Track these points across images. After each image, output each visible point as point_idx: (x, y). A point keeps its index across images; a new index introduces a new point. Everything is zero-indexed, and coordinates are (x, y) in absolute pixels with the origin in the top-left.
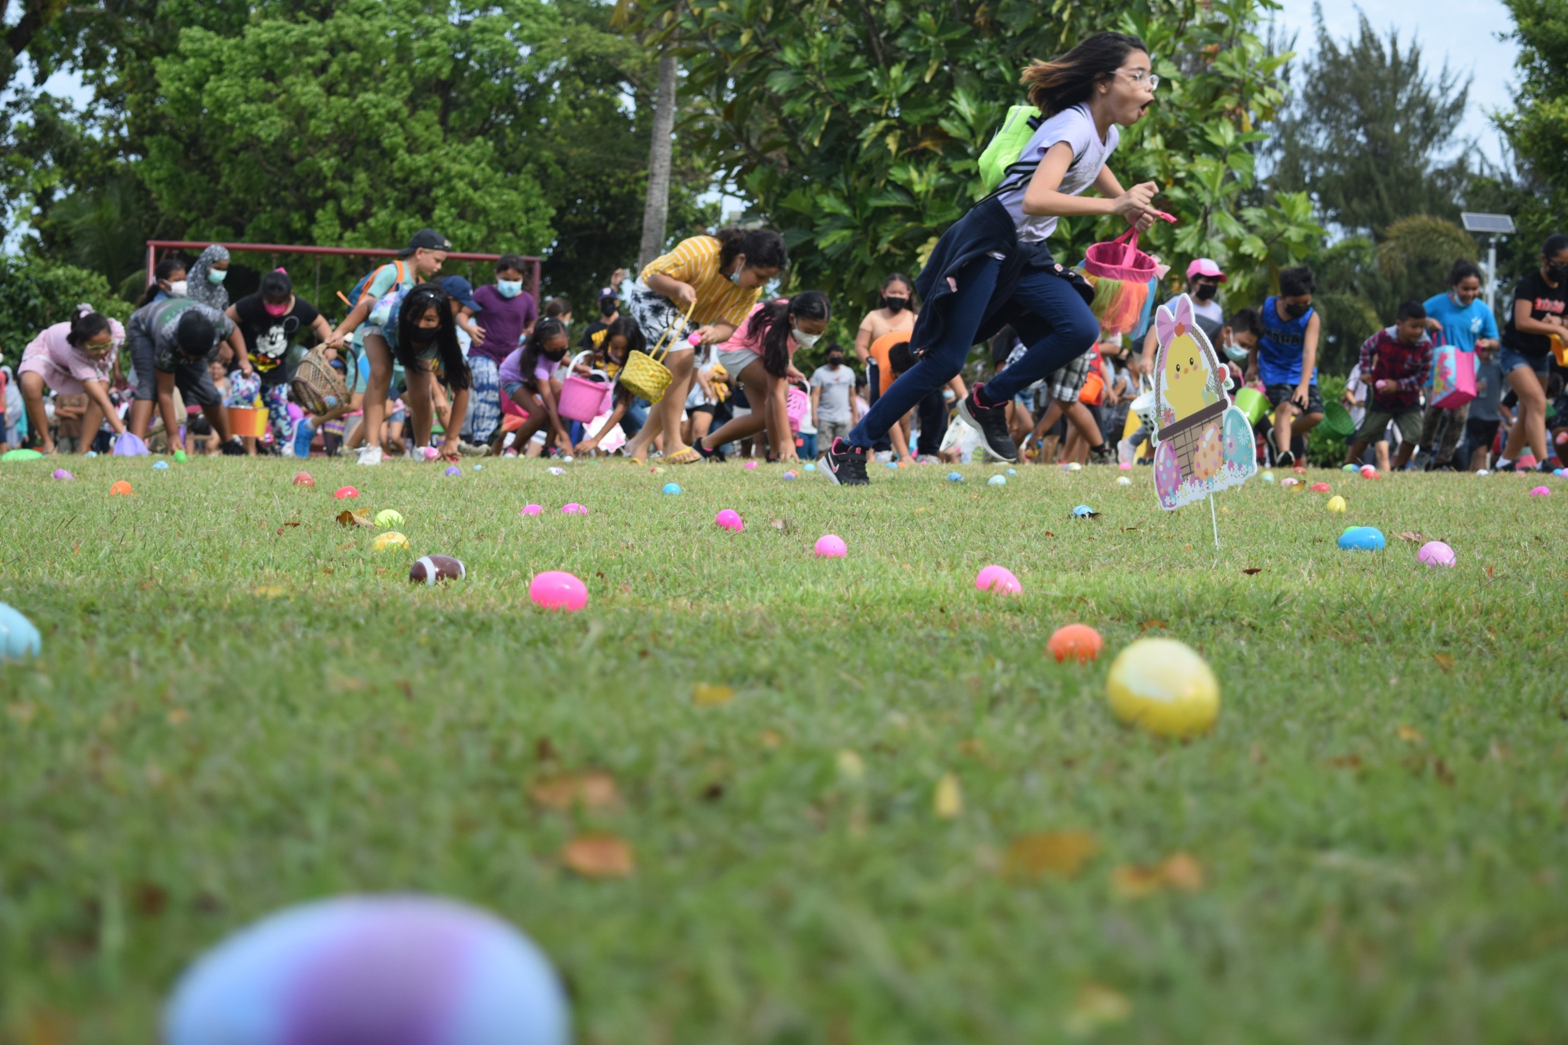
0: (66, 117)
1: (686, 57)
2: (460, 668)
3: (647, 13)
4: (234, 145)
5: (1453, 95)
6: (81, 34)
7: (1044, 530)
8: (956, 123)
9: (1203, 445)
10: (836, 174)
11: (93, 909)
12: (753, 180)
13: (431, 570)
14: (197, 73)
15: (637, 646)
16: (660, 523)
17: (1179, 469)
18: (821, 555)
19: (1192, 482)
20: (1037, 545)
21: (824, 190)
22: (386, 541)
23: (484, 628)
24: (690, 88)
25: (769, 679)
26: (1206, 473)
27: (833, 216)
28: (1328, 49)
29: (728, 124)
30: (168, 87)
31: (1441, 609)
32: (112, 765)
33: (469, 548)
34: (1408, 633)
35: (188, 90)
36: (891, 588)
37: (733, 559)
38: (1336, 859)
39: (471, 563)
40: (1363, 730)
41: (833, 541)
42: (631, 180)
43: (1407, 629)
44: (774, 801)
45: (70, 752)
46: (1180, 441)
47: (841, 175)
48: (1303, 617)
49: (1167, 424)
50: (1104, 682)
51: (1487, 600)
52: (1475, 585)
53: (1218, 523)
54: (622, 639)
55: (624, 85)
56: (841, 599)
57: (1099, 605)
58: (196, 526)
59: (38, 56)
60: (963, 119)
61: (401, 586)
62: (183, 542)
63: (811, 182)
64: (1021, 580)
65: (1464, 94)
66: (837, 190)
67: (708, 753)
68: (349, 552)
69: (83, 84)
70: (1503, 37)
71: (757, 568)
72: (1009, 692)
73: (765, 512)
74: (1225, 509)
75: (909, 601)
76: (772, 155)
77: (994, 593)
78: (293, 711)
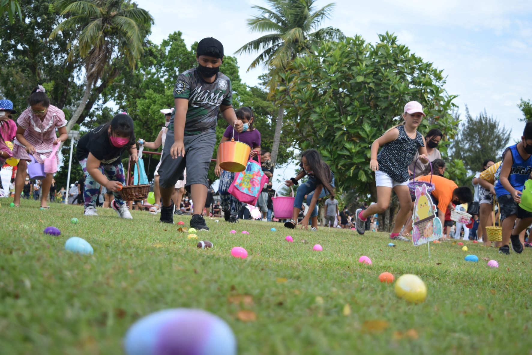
0: (111, 113)
1: (287, 108)
2: (210, 267)
3: (277, 95)
4: (157, 125)
5: (506, 135)
6: (117, 90)
7: (379, 249)
8: (364, 133)
9: (427, 227)
10: (327, 145)
11: (105, 316)
12: (304, 145)
13: (203, 245)
14: (148, 104)
15: (261, 268)
16: (269, 238)
17: (420, 234)
18: (314, 250)
19: (423, 238)
20: (377, 252)
21: (323, 149)
22: (191, 236)
23: (218, 260)
24: (288, 117)
25: (298, 278)
26: (427, 236)
27: (325, 157)
28: (470, 120)
29: (297, 128)
30: (140, 107)
31: (493, 278)
32: (112, 282)
33: (215, 240)
34: (483, 284)
35: (145, 108)
36: (334, 260)
37: (289, 249)
38: (457, 335)
39: (215, 244)
40: (468, 305)
41: (318, 246)
42: (269, 143)
43: (483, 282)
44: (297, 307)
45: (100, 278)
46: (420, 226)
47: (329, 145)
48: (453, 277)
49: (417, 221)
50: (394, 288)
51: (506, 277)
52: (504, 273)
53: (430, 251)
54: (256, 266)
55: (269, 116)
56: (320, 262)
57: (394, 269)
58: (138, 228)
59: (105, 95)
60: (366, 132)
61: (195, 248)
62: (134, 232)
63: (319, 147)
64: (372, 261)
65: (509, 135)
66: (327, 150)
67: (279, 294)
68: (180, 239)
69: (116, 104)
70: (521, 120)
71: (296, 251)
72: (367, 288)
73: (300, 238)
74: (432, 247)
75: (339, 264)
76: (308, 138)
77: (364, 264)
78: (163, 274)
